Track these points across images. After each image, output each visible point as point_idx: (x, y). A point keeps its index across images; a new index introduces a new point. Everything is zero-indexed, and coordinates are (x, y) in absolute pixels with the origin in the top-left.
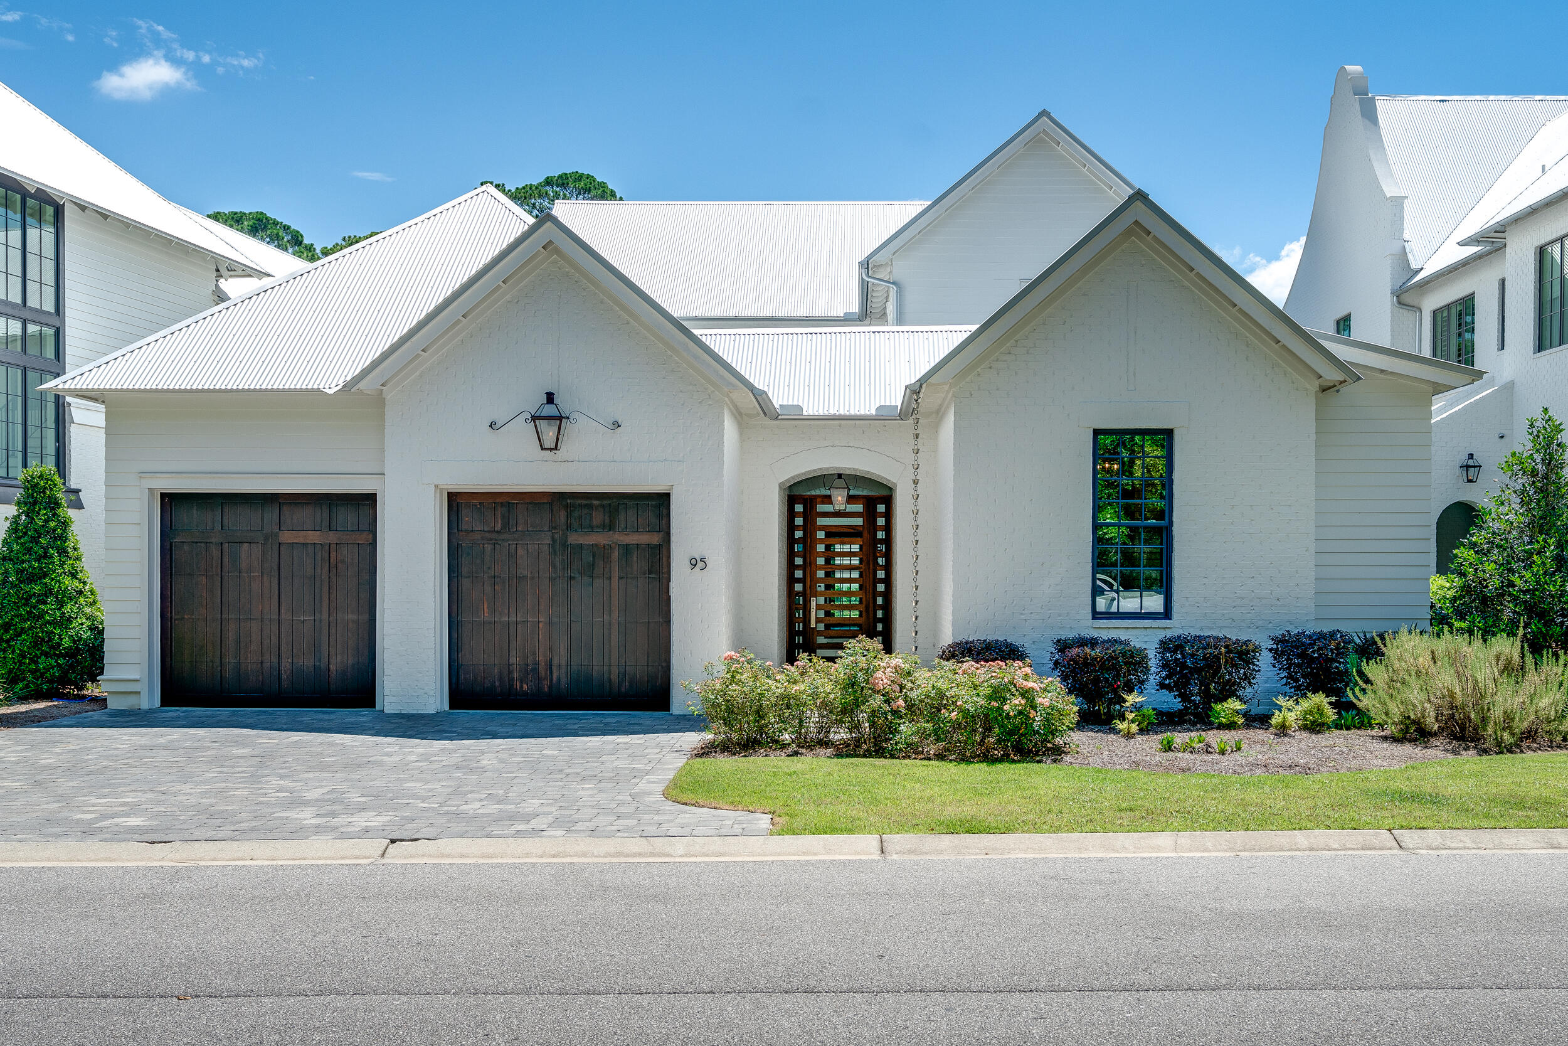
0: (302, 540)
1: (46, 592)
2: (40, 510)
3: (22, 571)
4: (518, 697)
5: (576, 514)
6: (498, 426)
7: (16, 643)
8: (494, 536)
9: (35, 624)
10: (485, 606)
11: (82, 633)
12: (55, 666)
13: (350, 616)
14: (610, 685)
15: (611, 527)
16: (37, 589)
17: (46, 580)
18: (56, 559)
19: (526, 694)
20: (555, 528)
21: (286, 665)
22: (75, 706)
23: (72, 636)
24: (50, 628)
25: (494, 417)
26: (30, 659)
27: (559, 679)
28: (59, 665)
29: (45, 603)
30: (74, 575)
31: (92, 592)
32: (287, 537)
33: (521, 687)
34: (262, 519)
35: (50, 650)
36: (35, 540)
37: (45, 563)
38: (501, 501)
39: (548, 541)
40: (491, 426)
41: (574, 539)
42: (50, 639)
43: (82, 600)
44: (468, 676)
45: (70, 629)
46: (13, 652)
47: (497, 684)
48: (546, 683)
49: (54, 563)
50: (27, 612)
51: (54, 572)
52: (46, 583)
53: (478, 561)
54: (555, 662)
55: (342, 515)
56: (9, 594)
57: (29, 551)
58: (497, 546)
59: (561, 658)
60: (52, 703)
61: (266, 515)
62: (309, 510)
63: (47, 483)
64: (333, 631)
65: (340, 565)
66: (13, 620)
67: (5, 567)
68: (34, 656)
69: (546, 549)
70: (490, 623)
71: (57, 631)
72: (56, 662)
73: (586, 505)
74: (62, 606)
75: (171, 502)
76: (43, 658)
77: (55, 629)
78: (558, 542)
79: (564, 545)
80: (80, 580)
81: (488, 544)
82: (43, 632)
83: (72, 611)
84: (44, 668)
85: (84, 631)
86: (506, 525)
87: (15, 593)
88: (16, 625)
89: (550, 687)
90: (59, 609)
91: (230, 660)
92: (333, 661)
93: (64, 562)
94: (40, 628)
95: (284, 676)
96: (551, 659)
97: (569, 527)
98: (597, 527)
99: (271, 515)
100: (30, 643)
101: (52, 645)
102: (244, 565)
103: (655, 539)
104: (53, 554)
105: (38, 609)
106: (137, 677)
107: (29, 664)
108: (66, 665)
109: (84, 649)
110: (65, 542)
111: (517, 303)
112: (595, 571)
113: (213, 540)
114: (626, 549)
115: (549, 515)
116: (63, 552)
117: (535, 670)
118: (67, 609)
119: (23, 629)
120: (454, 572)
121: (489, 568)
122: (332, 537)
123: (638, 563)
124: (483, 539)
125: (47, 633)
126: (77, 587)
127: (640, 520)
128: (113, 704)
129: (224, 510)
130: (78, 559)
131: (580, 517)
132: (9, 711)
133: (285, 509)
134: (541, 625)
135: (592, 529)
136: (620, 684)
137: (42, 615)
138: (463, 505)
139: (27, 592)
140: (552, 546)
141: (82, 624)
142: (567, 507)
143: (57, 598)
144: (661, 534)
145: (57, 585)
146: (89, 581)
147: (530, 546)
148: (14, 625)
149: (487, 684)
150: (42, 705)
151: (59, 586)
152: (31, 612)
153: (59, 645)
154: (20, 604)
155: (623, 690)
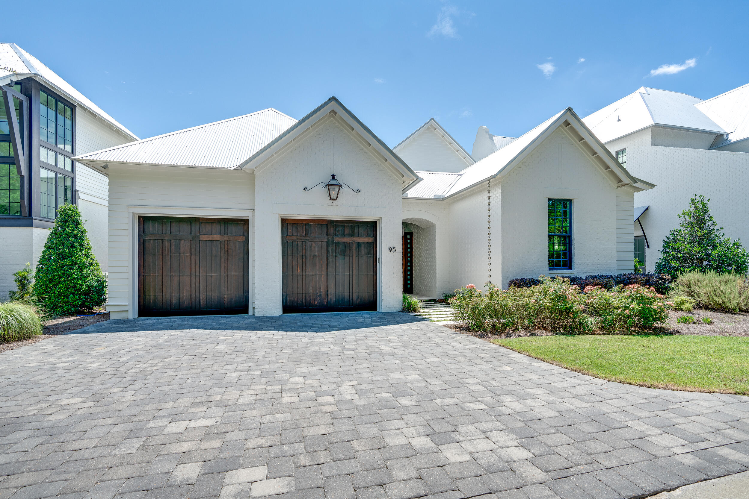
0: (210, 239)
1: (73, 264)
2: (69, 225)
3: (59, 254)
4: (313, 307)
5: (338, 229)
6: (308, 189)
7: (56, 289)
8: (302, 238)
9: (67, 279)
10: (299, 268)
11: (93, 283)
12: (78, 299)
13: (234, 273)
14: (352, 301)
15: (352, 235)
16: (68, 262)
17: (73, 258)
18: (78, 248)
19: (317, 306)
20: (329, 235)
21: (203, 295)
22: (91, 319)
23: (87, 285)
24: (76, 281)
25: (306, 186)
26: (64, 296)
27: (331, 299)
28: (81, 299)
29: (72, 269)
30: (87, 256)
31: (97, 264)
32: (203, 237)
33: (315, 303)
34: (191, 229)
35: (76, 292)
36: (66, 239)
37: (72, 250)
38: (306, 223)
39: (326, 240)
40: (304, 189)
41: (337, 239)
42: (75, 286)
43: (92, 267)
44: (291, 299)
45: (86, 281)
46: (54, 293)
47: (304, 302)
48: (325, 301)
49: (77, 250)
50: (62, 273)
51: (77, 254)
52: (73, 260)
53: (295, 249)
54: (329, 292)
55: (231, 228)
56: (51, 265)
57: (63, 244)
58: (304, 242)
59: (332, 290)
60: (77, 318)
61: (193, 228)
62: (214, 226)
63: (73, 213)
64: (226, 280)
65: (229, 251)
66: (54, 277)
67: (49, 252)
68: (67, 295)
69: (325, 244)
70: (301, 275)
71: (80, 282)
72: (79, 297)
73: (342, 226)
74: (82, 270)
75: (143, 220)
76: (72, 296)
77: (78, 281)
78: (330, 241)
79: (333, 241)
80: (91, 259)
81: (299, 241)
82: (71, 283)
83: (87, 273)
84: (72, 300)
85: (94, 282)
86: (307, 234)
87: (55, 264)
88: (56, 279)
89: (327, 302)
90: (80, 272)
91: (176, 295)
92: (226, 293)
93: (82, 250)
94: (70, 281)
95: (202, 301)
96: (327, 291)
97: (335, 235)
98: (346, 235)
99: (196, 227)
100: (64, 288)
101: (77, 289)
102: (182, 250)
103: (371, 240)
104: (77, 246)
105: (69, 272)
106: (127, 303)
107: (64, 299)
108: (84, 299)
109: (94, 290)
110: (83, 241)
111: (315, 137)
112: (346, 253)
113: (166, 238)
114: (359, 244)
115: (326, 229)
116: (81, 245)
117: (321, 295)
118: (85, 272)
119: (60, 282)
120: (285, 253)
121: (300, 252)
122: (226, 238)
123: (364, 250)
124: (297, 239)
125: (73, 283)
126: (89, 262)
127: (364, 232)
128: (113, 317)
129: (172, 225)
130: (90, 249)
131: (339, 231)
132: (53, 323)
133: (203, 225)
134: (323, 276)
135: (344, 235)
136: (357, 300)
137: (71, 275)
138: (288, 224)
139: (62, 264)
140: (328, 242)
141: (93, 279)
142: (333, 226)
143: (79, 267)
144: (373, 238)
145: (79, 261)
146: (95, 259)
147: (318, 243)
148: (54, 280)
149: (299, 302)
150: (71, 318)
151: (80, 261)
152: (65, 274)
153: (80, 289)
154: (58, 270)
155: (358, 302)
